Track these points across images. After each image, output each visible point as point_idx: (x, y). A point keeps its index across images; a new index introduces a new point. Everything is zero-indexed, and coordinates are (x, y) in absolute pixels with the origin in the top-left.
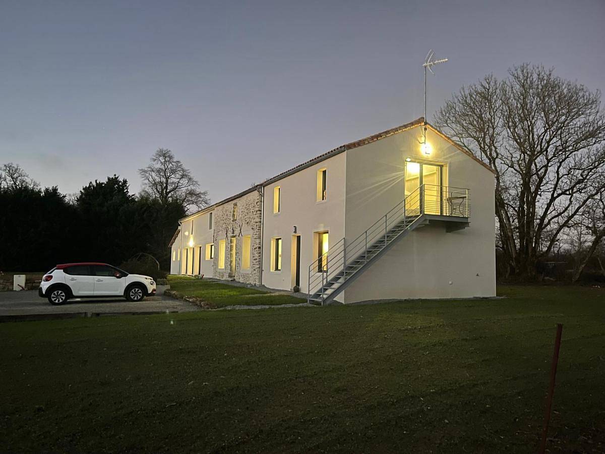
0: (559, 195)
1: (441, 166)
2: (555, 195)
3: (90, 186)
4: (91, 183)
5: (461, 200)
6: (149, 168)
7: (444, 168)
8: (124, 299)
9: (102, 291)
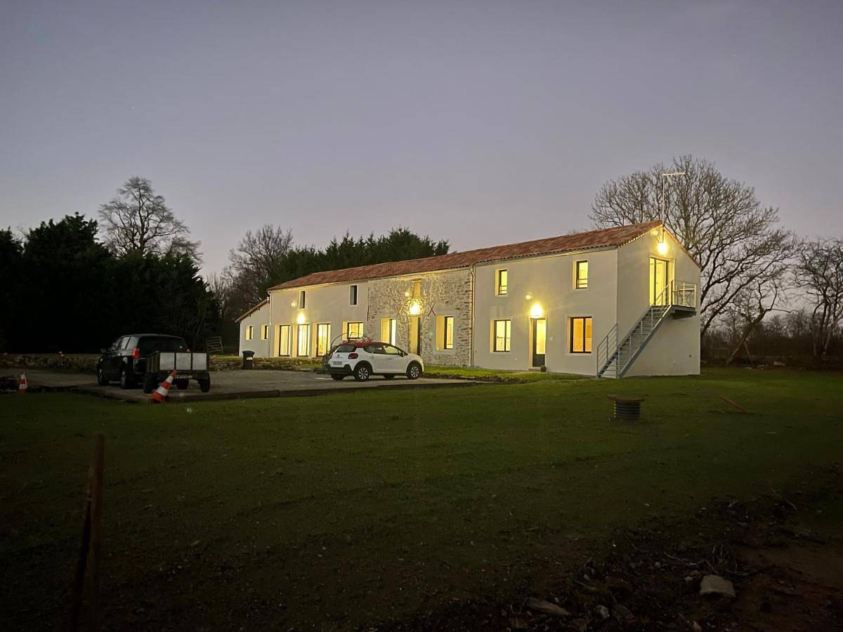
0: (714, 283)
1: (667, 262)
2: (711, 283)
3: (42, 227)
4: (43, 223)
5: (690, 293)
6: (113, 202)
7: (670, 264)
8: (406, 377)
9: (398, 368)
